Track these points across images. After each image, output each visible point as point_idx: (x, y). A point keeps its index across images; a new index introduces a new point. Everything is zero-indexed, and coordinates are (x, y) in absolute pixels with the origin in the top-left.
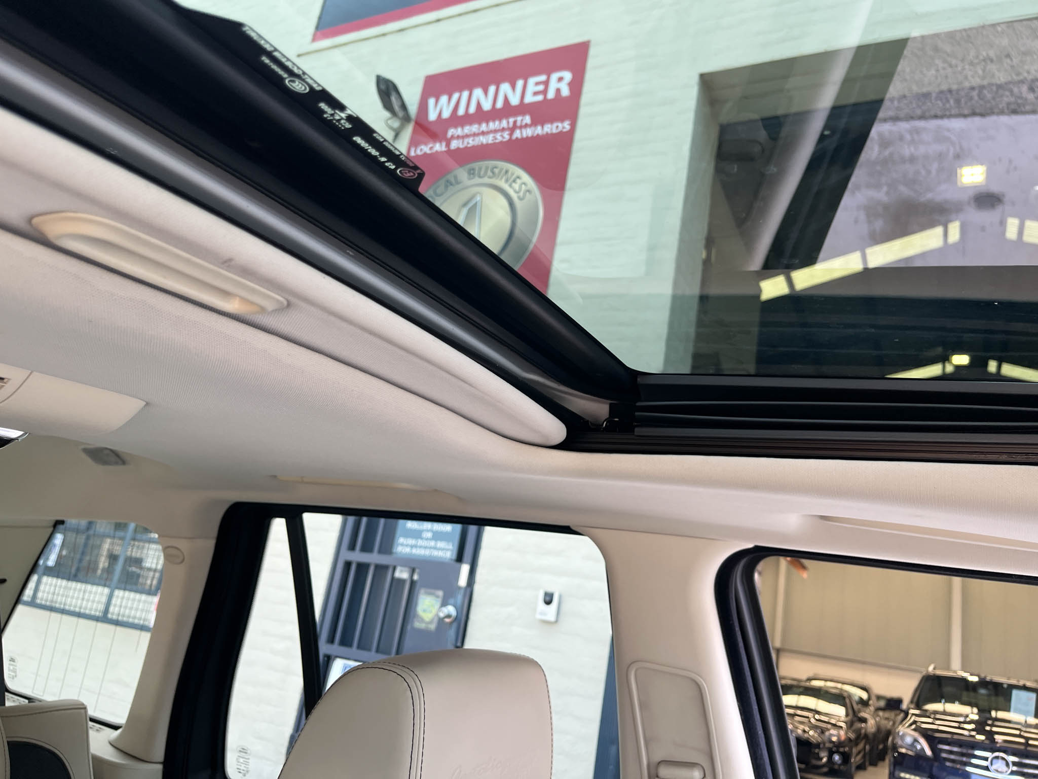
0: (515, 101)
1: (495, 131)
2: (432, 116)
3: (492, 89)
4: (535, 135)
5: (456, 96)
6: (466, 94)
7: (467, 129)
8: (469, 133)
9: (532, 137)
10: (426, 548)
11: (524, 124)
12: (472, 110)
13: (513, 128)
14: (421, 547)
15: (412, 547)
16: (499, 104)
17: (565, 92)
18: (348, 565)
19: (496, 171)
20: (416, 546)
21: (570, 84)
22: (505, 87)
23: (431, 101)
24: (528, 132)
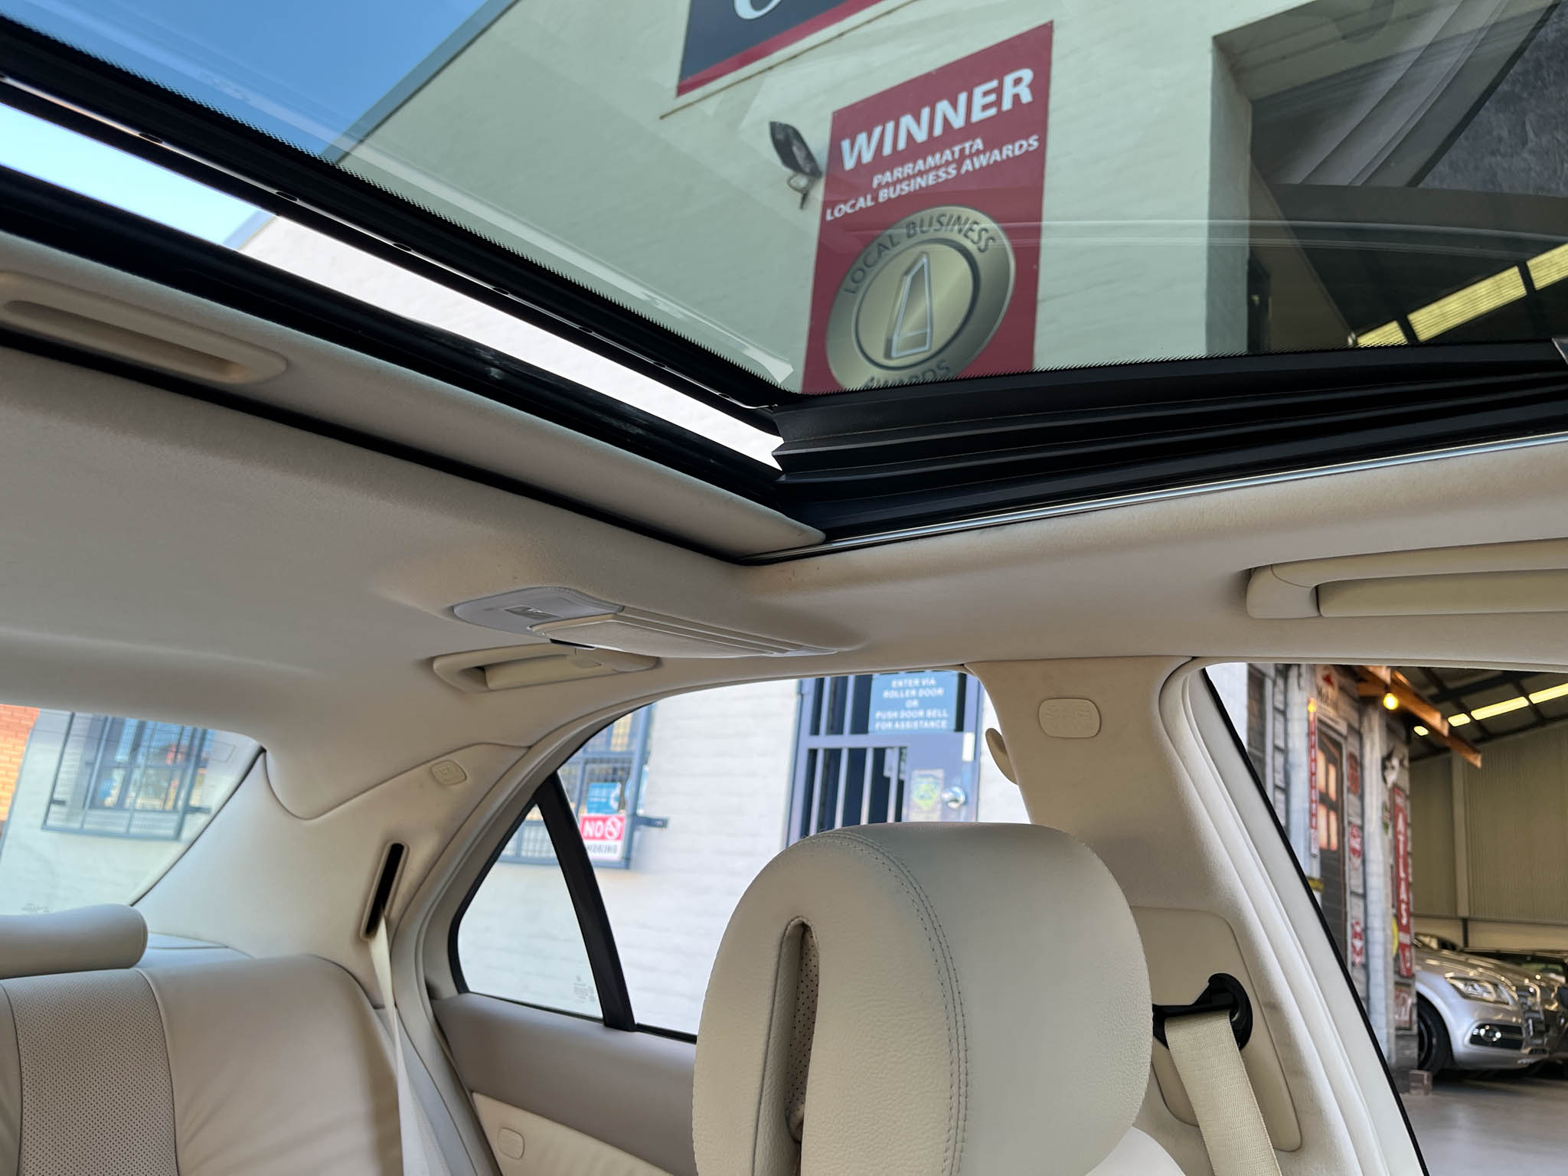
0: (958, 122)
1: (937, 168)
2: (849, 163)
3: (925, 113)
4: (992, 162)
5: (877, 131)
6: (890, 126)
7: (898, 173)
8: (900, 177)
9: (988, 165)
10: (912, 720)
11: (974, 150)
12: (902, 144)
13: (959, 158)
14: (905, 719)
15: (894, 721)
16: (938, 131)
17: (1026, 97)
18: (813, 753)
19: (944, 220)
20: (899, 720)
21: (1031, 86)
22: (943, 107)
23: (846, 144)
24: (982, 161)
